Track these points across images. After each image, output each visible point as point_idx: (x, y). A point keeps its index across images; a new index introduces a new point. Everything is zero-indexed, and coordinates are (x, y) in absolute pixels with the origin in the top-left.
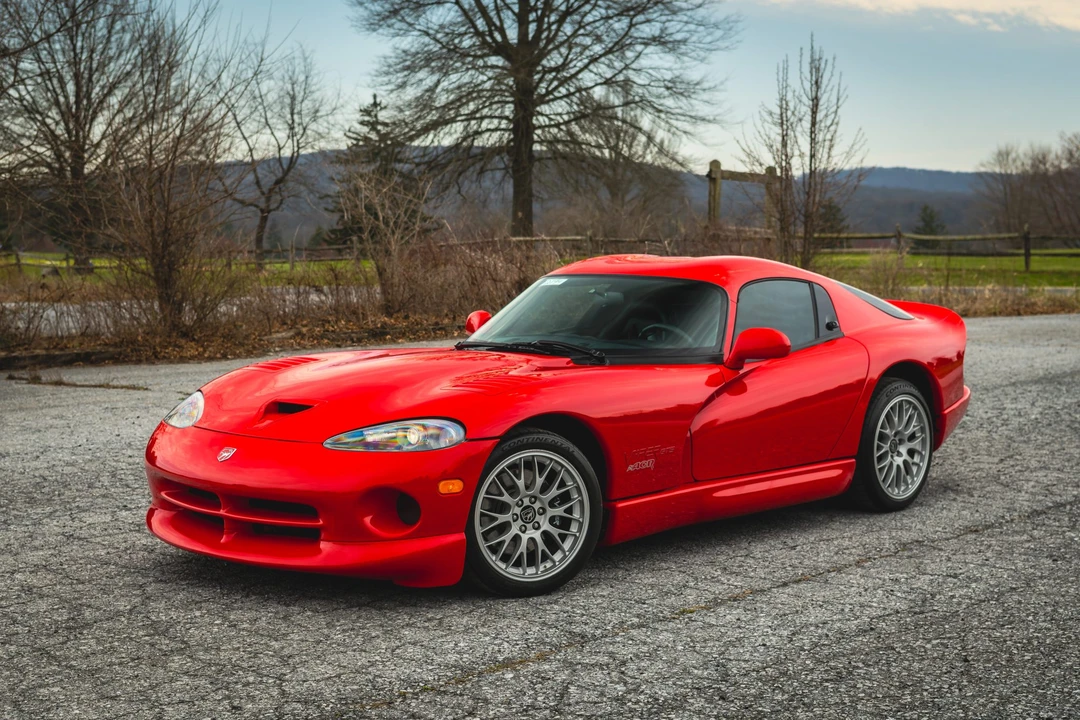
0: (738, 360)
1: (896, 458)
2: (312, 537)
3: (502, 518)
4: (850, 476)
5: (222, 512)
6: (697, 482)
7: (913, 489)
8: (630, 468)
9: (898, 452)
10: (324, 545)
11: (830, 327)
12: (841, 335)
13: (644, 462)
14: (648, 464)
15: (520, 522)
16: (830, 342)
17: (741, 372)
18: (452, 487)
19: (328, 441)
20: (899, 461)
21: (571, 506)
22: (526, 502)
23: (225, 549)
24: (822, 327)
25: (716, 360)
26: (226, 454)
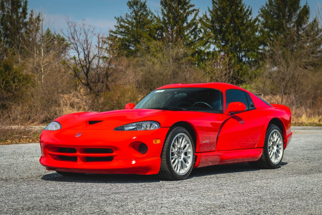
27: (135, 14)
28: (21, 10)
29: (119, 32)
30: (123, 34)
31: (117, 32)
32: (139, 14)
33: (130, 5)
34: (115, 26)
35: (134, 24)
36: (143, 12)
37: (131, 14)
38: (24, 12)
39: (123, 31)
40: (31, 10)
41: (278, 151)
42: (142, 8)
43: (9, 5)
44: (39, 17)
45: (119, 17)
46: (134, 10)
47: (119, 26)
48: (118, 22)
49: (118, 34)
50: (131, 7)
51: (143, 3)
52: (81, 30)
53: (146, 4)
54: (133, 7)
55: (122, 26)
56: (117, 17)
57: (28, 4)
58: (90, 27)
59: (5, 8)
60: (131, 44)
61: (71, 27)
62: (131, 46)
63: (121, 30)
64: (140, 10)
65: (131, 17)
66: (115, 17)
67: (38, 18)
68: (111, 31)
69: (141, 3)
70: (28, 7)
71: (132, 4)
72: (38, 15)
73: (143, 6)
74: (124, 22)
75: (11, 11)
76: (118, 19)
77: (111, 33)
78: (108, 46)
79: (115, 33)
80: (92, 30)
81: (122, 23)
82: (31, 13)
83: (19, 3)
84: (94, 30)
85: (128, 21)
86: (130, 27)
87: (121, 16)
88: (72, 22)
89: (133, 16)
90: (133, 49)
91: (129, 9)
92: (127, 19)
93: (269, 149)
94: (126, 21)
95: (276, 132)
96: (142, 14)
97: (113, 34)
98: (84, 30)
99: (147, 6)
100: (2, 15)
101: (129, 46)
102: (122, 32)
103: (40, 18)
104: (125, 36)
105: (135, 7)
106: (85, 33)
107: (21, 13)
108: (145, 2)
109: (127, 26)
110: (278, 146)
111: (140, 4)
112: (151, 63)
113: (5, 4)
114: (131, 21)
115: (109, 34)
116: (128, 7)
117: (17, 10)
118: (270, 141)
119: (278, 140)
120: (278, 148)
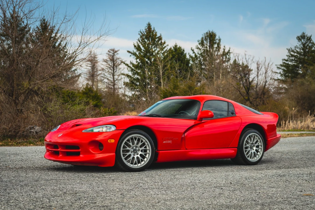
0: (201, 119)
2: (78, 154)
7: (258, 159)
8: (164, 142)
9: (253, 149)
10: (81, 156)
11: (232, 113)
12: (235, 116)
13: (168, 141)
14: (169, 142)
15: (133, 153)
16: (232, 117)
17: (202, 122)
19: (83, 131)
20: (253, 151)
22: (134, 148)
23: (59, 159)
24: (230, 113)
25: (195, 119)
26: (60, 135)
27: (303, 45)
28: (216, 46)
29: (290, 60)
30: (294, 61)
31: (289, 60)
32: (306, 45)
33: (299, 39)
34: (287, 56)
35: (302, 54)
36: (309, 44)
37: (300, 46)
38: (219, 47)
39: (294, 59)
40: (224, 46)
41: (257, 151)
42: (308, 41)
43: (207, 42)
44: (229, 50)
45: (290, 48)
46: (302, 43)
47: (290, 56)
48: (289, 52)
49: (289, 61)
50: (300, 41)
51: (309, 37)
52: (243, 59)
53: (312, 38)
54: (301, 40)
55: (292, 56)
56: (288, 49)
57: (221, 41)
58: (250, 56)
59: (205, 44)
60: (299, 69)
61: (236, 57)
62: (300, 71)
63: (292, 58)
64: (306, 43)
65: (299, 48)
66: (287, 49)
67: (229, 52)
68: (284, 60)
69: (308, 37)
70: (221, 43)
71: (300, 38)
72: (229, 49)
73: (309, 39)
74: (294, 52)
75: (209, 47)
76: (289, 50)
77: (284, 61)
78: (282, 71)
79: (287, 61)
80: (252, 59)
81: (292, 53)
82: (224, 48)
83: (215, 41)
84: (253, 59)
85: (297, 51)
86: (299, 55)
87: (292, 47)
88: (237, 54)
89: (301, 47)
90: (301, 72)
91: (298, 42)
92: (296, 50)
93: (245, 149)
94: (295, 51)
95: (254, 135)
96: (308, 45)
97: (285, 62)
98: (246, 59)
99: (312, 39)
100: (203, 50)
101: (298, 70)
102: (292, 60)
103: (231, 51)
104: (295, 63)
105: (302, 40)
106: (246, 61)
107: (216, 48)
108: (311, 36)
109: (296, 56)
110: (258, 147)
111: (306, 38)
112: (308, 83)
113: (205, 42)
114: (299, 51)
115: (283, 62)
116: (297, 41)
117: (213, 45)
118: (247, 142)
119: (257, 141)
120: (257, 149)
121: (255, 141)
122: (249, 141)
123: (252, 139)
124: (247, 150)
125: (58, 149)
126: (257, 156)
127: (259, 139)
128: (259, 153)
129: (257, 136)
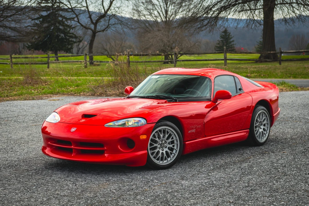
0: (216, 100)
1: (260, 129)
2: (102, 153)
3: (155, 145)
4: (247, 134)
5: (72, 147)
6: (206, 137)
7: (265, 139)
8: (189, 132)
9: (261, 128)
10: (106, 155)
11: (240, 89)
12: (243, 92)
13: (193, 130)
14: (194, 131)
16: (240, 94)
17: (217, 103)
18: (144, 137)
19: (106, 125)
20: (261, 130)
21: (174, 145)
23: (74, 158)
24: (238, 90)
25: (209, 100)
26: (74, 130)
41: (264, 129)
93: (255, 128)
95: (263, 112)
110: (264, 125)
118: (257, 121)
119: (265, 119)
120: (264, 127)
121: (263, 118)
122: (259, 120)
123: (261, 117)
124: (257, 130)
125: (71, 146)
126: (264, 135)
127: (266, 116)
128: (265, 132)
129: (264, 113)
